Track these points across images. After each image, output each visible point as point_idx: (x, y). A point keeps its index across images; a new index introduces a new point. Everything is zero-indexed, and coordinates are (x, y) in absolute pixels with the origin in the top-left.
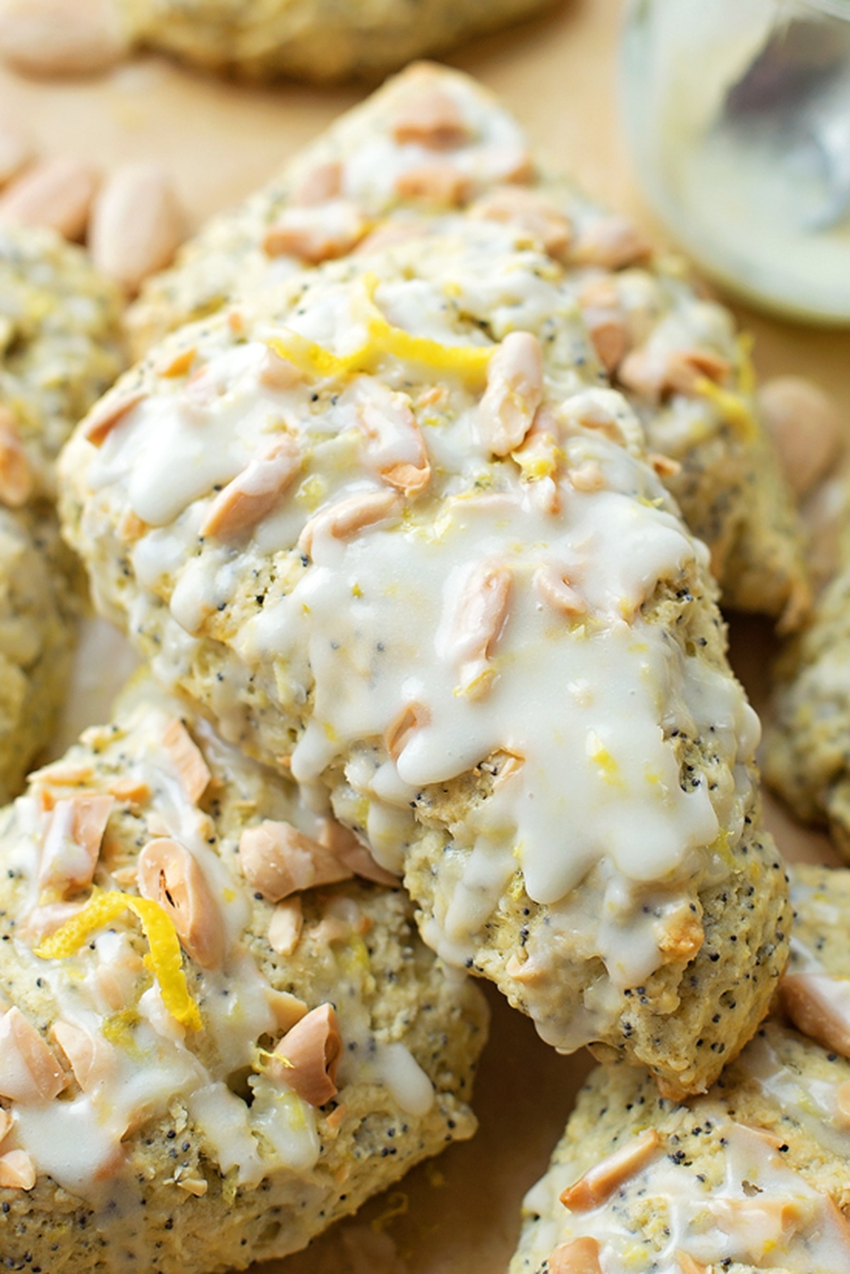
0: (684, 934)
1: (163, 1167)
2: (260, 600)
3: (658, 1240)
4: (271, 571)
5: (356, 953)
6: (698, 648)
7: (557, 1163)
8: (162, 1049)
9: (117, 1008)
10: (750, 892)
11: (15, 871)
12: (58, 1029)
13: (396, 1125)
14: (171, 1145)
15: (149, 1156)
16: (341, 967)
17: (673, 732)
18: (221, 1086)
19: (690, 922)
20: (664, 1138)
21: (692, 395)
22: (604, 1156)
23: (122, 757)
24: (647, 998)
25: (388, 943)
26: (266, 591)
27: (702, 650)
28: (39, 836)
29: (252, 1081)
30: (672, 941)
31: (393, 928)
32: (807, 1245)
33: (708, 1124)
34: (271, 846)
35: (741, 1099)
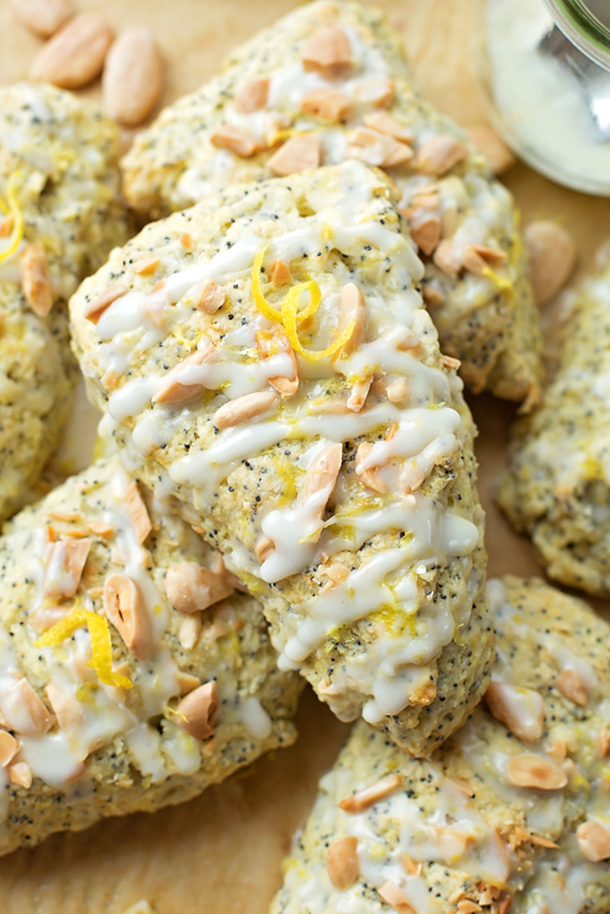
0: (425, 693)
1: (107, 773)
2: (188, 447)
3: (393, 843)
4: (195, 430)
5: (232, 644)
6: (455, 502)
7: (341, 765)
8: (111, 706)
9: (86, 680)
10: (470, 654)
11: (29, 579)
12: (49, 690)
13: (247, 745)
14: (113, 761)
15: (99, 768)
16: (222, 652)
17: (432, 567)
18: (145, 726)
19: (428, 686)
20: (403, 779)
21: (479, 277)
22: (368, 787)
23: (99, 503)
24: (399, 722)
25: (252, 636)
26: (191, 442)
27: (458, 503)
28: (45, 559)
29: (163, 723)
30: (417, 698)
31: (256, 623)
32: (478, 857)
33: (430, 776)
34: (185, 584)
35: (451, 761)
